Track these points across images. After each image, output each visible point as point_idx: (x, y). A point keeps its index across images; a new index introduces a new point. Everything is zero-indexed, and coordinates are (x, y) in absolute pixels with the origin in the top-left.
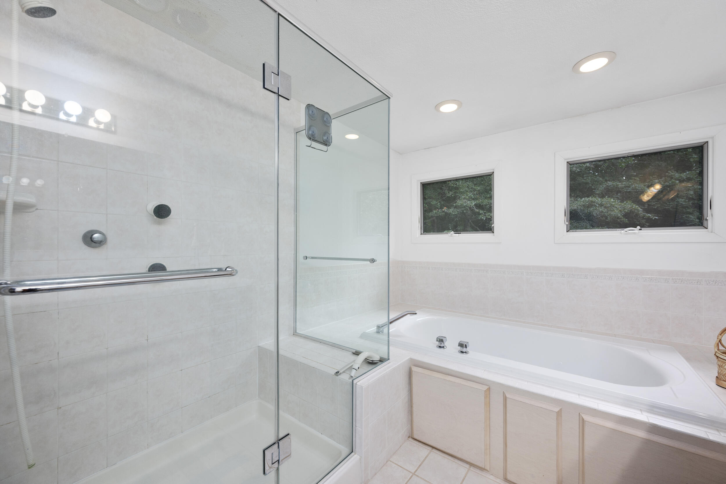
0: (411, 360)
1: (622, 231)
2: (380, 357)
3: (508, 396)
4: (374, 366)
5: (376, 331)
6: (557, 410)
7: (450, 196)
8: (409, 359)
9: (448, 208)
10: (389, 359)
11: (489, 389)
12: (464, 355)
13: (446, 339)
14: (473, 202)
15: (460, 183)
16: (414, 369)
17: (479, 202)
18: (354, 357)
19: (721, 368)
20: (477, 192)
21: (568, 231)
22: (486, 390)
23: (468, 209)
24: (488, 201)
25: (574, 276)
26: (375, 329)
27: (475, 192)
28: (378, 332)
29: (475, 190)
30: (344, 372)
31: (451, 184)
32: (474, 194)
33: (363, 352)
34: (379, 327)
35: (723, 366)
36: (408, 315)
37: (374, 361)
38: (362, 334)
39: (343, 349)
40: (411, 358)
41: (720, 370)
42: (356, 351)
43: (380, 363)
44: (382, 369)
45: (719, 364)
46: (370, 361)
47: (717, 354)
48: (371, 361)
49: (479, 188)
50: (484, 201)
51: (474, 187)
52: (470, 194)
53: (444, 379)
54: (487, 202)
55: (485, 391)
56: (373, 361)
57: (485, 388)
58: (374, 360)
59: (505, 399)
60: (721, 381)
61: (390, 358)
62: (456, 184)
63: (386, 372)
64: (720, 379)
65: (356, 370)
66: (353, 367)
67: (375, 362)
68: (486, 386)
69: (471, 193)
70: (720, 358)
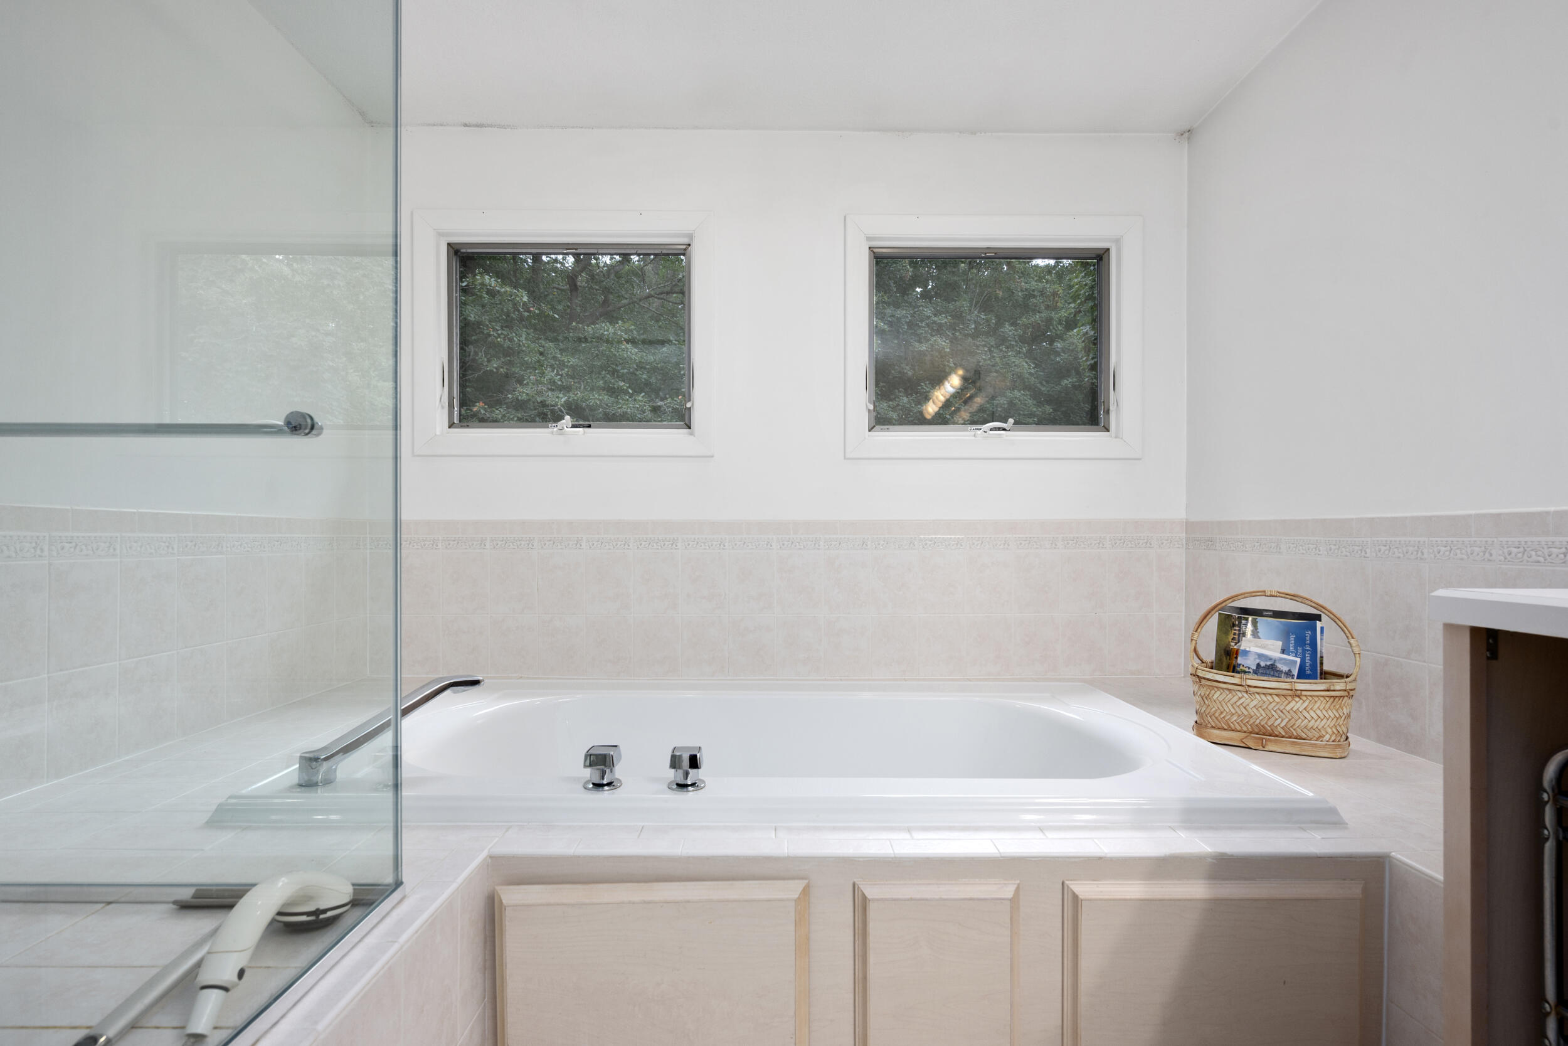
0: (495, 862)
1: (979, 432)
2: (353, 885)
3: (870, 892)
4: (328, 936)
5: (295, 780)
6: (1008, 892)
7: (495, 370)
8: (485, 859)
9: (490, 407)
10: (402, 883)
11: (806, 891)
12: (690, 795)
13: (620, 751)
14: (561, 395)
15: (521, 339)
16: (511, 896)
17: (576, 398)
18: (199, 924)
19: (1206, 702)
20: (568, 372)
21: (872, 428)
22: (799, 898)
23: (547, 415)
24: (601, 397)
25: (887, 543)
26: (291, 772)
27: (564, 370)
28: (307, 785)
29: (562, 365)
30: (133, 1027)
31: (497, 338)
32: (562, 375)
33: (254, 885)
34: (311, 761)
35: (1211, 696)
36: (448, 692)
37: (325, 911)
38: (220, 805)
39: (109, 903)
40: (491, 857)
41: (1205, 706)
42: (197, 890)
43: (357, 912)
44: (371, 940)
45: (1202, 694)
46: (304, 918)
47: (1200, 673)
48: (308, 914)
49: (573, 361)
50: (591, 395)
51: (559, 356)
52: (550, 374)
53: (644, 902)
54: (599, 399)
55: (797, 900)
56: (317, 912)
57: (793, 890)
58: (322, 907)
59: (861, 905)
60: (1209, 730)
61: (404, 880)
62: (511, 340)
63: (396, 946)
64: (1206, 726)
65: (226, 989)
66: (207, 976)
67: (330, 914)
68: (797, 881)
69: (553, 371)
70: (1204, 678)
